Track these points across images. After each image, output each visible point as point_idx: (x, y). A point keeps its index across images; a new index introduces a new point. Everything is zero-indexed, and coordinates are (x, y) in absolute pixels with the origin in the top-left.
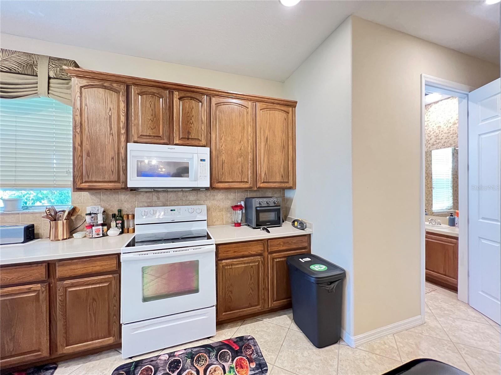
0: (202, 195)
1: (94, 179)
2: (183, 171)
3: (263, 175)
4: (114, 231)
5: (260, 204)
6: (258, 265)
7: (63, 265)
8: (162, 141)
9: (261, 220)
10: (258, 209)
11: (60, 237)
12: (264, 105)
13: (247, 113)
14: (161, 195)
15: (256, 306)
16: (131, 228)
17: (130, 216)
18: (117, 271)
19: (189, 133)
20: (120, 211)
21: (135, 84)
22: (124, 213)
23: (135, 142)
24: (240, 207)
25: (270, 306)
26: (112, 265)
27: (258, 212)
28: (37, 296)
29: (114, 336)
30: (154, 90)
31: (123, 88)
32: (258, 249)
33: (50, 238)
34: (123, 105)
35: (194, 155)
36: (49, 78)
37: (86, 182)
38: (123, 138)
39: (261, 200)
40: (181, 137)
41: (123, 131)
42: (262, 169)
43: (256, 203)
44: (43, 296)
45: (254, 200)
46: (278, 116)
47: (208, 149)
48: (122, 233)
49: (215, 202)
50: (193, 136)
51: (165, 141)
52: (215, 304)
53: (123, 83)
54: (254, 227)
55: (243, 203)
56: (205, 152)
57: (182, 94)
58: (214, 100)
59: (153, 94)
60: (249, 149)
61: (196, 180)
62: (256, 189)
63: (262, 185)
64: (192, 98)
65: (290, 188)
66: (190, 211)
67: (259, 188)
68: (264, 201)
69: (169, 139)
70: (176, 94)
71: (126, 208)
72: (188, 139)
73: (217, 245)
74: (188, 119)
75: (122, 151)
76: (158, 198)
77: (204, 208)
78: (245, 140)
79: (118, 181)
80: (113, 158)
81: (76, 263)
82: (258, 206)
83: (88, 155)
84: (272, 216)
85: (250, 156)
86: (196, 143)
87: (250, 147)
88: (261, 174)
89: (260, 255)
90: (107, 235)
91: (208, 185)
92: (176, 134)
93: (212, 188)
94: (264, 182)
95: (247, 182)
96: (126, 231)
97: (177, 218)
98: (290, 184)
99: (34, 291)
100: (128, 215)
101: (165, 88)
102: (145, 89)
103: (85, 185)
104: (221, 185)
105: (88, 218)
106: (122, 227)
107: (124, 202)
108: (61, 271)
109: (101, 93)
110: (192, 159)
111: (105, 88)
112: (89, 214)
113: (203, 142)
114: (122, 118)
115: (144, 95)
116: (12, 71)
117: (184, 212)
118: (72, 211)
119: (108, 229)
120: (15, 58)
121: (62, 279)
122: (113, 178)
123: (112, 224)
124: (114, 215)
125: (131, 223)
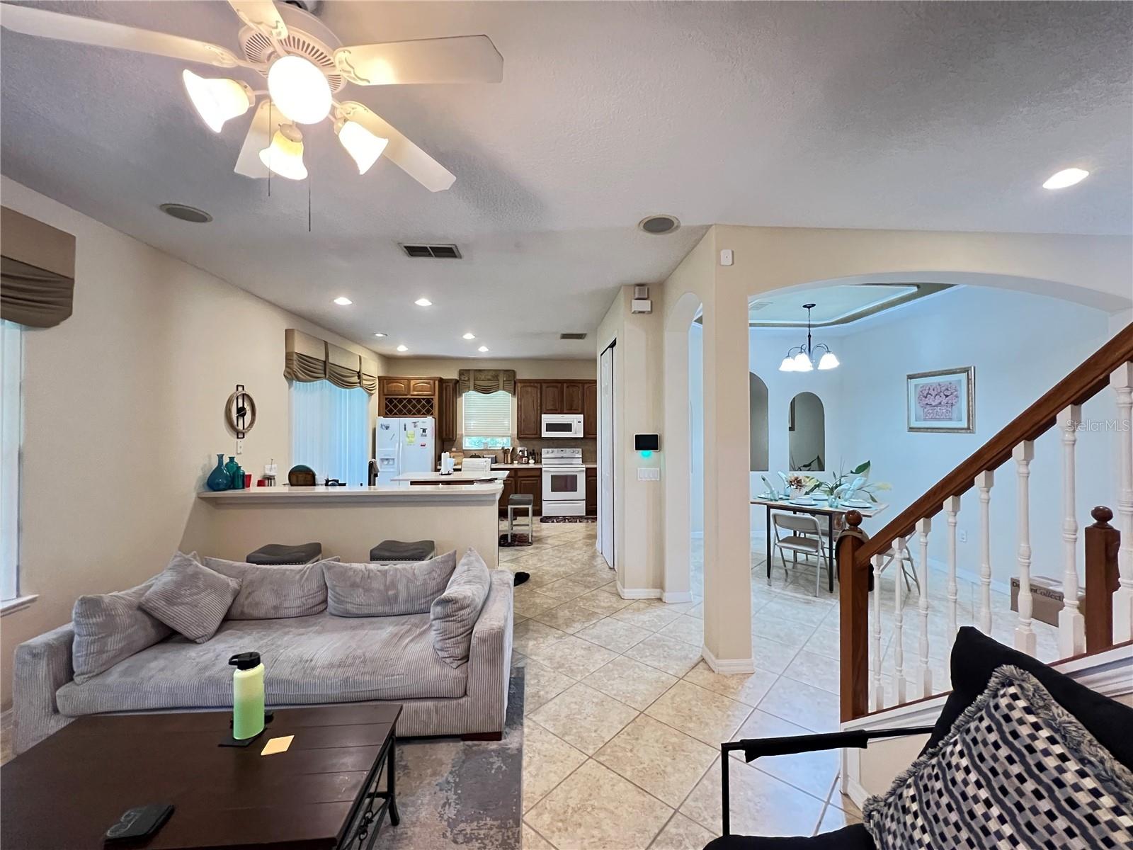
0: (579, 442)
1: (526, 433)
2: (567, 427)
4: (532, 461)
7: (520, 471)
8: (557, 412)
11: (509, 463)
14: (555, 441)
16: (539, 460)
18: (541, 476)
19: (571, 406)
20: (533, 450)
21: (545, 383)
22: (535, 451)
23: (544, 413)
26: (538, 474)
29: (539, 506)
30: (554, 384)
31: (539, 385)
33: (504, 462)
34: (539, 395)
35: (575, 419)
36: (504, 381)
37: (522, 434)
38: (539, 412)
40: (568, 409)
41: (539, 408)
44: (513, 483)
47: (582, 416)
48: (535, 463)
49: (587, 447)
50: (574, 407)
51: (559, 411)
52: (585, 498)
53: (539, 383)
56: (580, 417)
57: (568, 385)
58: (586, 386)
59: (553, 387)
61: (576, 433)
64: (573, 386)
66: (572, 452)
69: (561, 410)
70: (565, 385)
71: (537, 449)
73: (586, 468)
74: (571, 398)
75: (539, 419)
76: (553, 443)
77: (580, 450)
79: (536, 434)
80: (535, 422)
81: (525, 471)
83: (524, 421)
86: (575, 411)
91: (582, 436)
92: (565, 409)
93: (585, 438)
97: (565, 455)
99: (510, 481)
100: (538, 453)
101: (559, 382)
102: (549, 385)
103: (522, 436)
104: (590, 436)
105: (521, 453)
106: (535, 460)
107: (534, 445)
108: (520, 474)
109: (529, 389)
110: (574, 422)
111: (531, 386)
112: (520, 451)
113: (580, 411)
114: (539, 401)
115: (550, 387)
116: (489, 380)
117: (568, 452)
118: (513, 449)
119: (529, 460)
120: (491, 373)
121: (520, 477)
122: (535, 432)
123: (530, 457)
124: (530, 453)
125: (539, 458)
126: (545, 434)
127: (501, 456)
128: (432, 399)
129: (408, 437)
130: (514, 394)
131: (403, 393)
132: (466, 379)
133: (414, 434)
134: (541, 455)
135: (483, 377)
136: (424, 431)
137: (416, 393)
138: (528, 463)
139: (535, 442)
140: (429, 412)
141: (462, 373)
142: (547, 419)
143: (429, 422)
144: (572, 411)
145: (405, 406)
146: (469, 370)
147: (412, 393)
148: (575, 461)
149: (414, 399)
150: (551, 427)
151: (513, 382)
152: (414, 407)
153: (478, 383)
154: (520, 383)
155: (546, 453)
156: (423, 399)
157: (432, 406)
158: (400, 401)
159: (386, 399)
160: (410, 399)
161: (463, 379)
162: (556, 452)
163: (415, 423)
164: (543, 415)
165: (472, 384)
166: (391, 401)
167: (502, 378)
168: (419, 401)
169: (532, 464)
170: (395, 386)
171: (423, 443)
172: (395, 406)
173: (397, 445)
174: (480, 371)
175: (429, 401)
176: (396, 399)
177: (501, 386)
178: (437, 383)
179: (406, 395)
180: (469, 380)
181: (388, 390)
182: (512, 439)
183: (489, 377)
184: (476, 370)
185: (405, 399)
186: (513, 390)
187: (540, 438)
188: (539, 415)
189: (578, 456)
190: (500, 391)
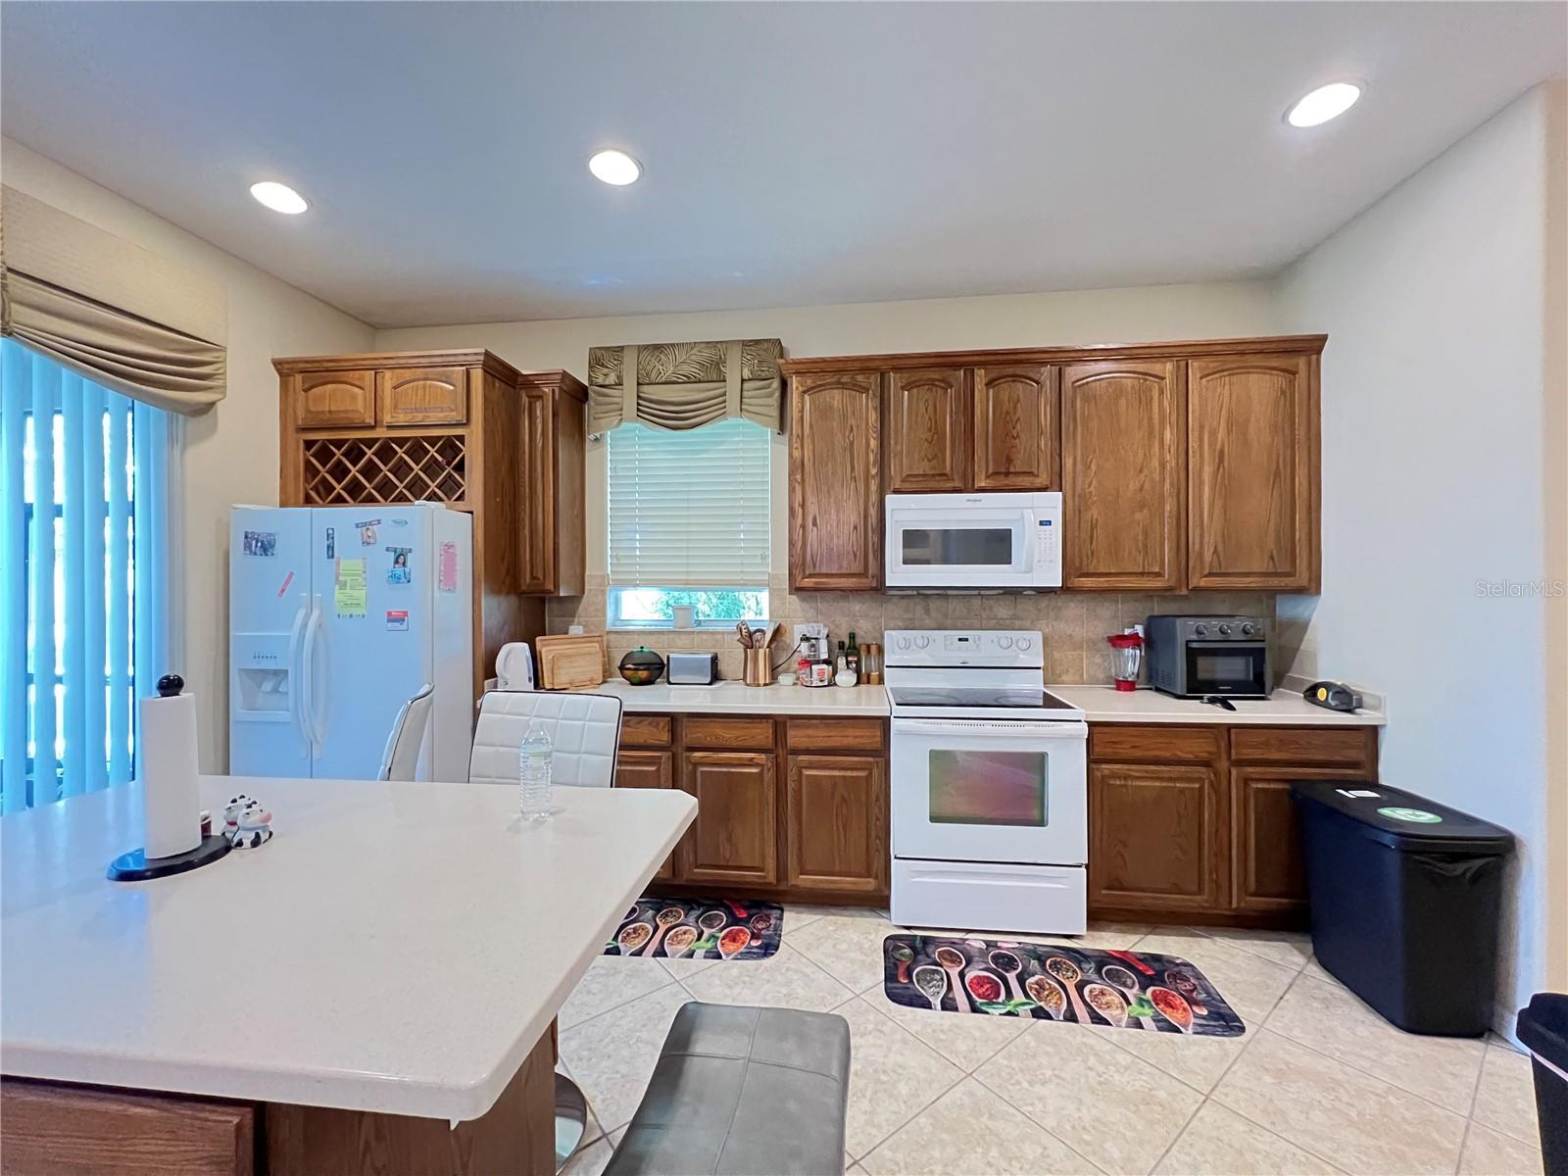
0: (1026, 607)
1: (824, 571)
2: (995, 545)
3: (1208, 556)
4: (846, 677)
5: (1199, 633)
6: (1201, 790)
7: (798, 726)
8: (950, 485)
9: (1202, 675)
10: (1194, 645)
11: (762, 682)
12: (1212, 364)
13: (1161, 392)
14: (933, 605)
15: (1195, 894)
16: (875, 674)
17: (874, 649)
18: (882, 752)
19: (1009, 461)
20: (852, 636)
21: (896, 369)
22: (859, 641)
23: (896, 492)
24: (1134, 641)
25: (1234, 905)
26: (868, 738)
27: (1192, 655)
28: (761, 774)
29: (876, 878)
30: (935, 375)
31: (873, 380)
32: (1200, 748)
33: (745, 679)
34: (873, 416)
35: (1025, 511)
36: (743, 381)
37: (811, 576)
38: (874, 486)
39: (1202, 622)
40: (991, 471)
41: (874, 471)
42: (1206, 540)
43: (1185, 631)
44: (769, 776)
45: (1179, 621)
46: (1260, 388)
47: (1059, 497)
48: (858, 682)
49: (1061, 625)
50: (1018, 465)
51: (957, 484)
52: (1085, 861)
53: (876, 370)
54: (1179, 693)
55: (1139, 630)
56: (1051, 504)
57: (994, 373)
58: (1073, 372)
59: (932, 383)
60: (1167, 486)
61: (1029, 570)
62: (1184, 592)
63: (1203, 583)
64: (1016, 377)
65: (1300, 591)
66: (1004, 643)
67: (1196, 590)
68: (1212, 628)
69: (964, 478)
70: (981, 375)
71: (865, 630)
72: (1007, 474)
74: (1006, 427)
75: (873, 512)
76: (927, 611)
77: (1037, 637)
78: (1156, 463)
79: (864, 574)
80: (855, 528)
81: (816, 727)
82: (1194, 637)
83: (815, 524)
84: (1235, 669)
85: (1170, 506)
86: (1026, 481)
87: (1168, 481)
88: (1201, 555)
89: (1206, 764)
90: (835, 684)
91: (1057, 583)
92: (980, 469)
93: (1065, 589)
94: (1210, 575)
95: (1159, 575)
96: (864, 678)
97: (976, 658)
98: (1302, 578)
99: (757, 765)
100: (868, 647)
101: (956, 366)
102: (917, 376)
103: (808, 582)
104: (1088, 582)
105: (804, 647)
106: (858, 671)
107: (858, 618)
108: (795, 737)
109: (836, 398)
110: (1023, 520)
111: (843, 386)
112: (805, 639)
113: (1043, 479)
114: (873, 443)
115: (919, 382)
116: (691, 380)
117: (985, 644)
118: (777, 632)
119: (835, 672)
120: (696, 355)
121: (796, 752)
122: (857, 567)
123: (841, 662)
124: (841, 645)
125: (873, 663)
126: (899, 574)
127: (733, 658)
128: (461, 439)
129: (343, 586)
130: (782, 428)
131: (357, 419)
132: (612, 379)
133: (365, 573)
134: (880, 650)
135: (669, 372)
136: (400, 557)
137: (402, 418)
138: (830, 690)
139: (857, 606)
140: (451, 490)
141: (597, 356)
142: (907, 512)
143: (419, 523)
144: (1008, 478)
145: (370, 471)
146: (622, 348)
147: (389, 419)
149: (401, 442)
150: (924, 546)
151: (776, 384)
152: (401, 470)
153: (650, 391)
154: (801, 374)
155: (900, 647)
156: (433, 441)
157: (460, 468)
158: (355, 453)
159: (309, 444)
160: (384, 441)
161: (600, 381)
162: (941, 645)
163: (370, 525)
164: (891, 500)
165: (630, 400)
166: (324, 454)
167: (734, 372)
168: (417, 449)
169: (846, 698)
170: (334, 395)
171: (396, 609)
172: (340, 472)
173: (301, 613)
174: (658, 348)
175: (451, 448)
176: (339, 444)
177: (733, 397)
178: (477, 374)
179: (372, 428)
180: (621, 383)
181: (308, 411)
182: (774, 595)
183: (686, 369)
184: (646, 347)
185: (370, 443)
186: (776, 413)
187: (879, 589)
188: (874, 498)
189: (1024, 660)
190: (731, 421)
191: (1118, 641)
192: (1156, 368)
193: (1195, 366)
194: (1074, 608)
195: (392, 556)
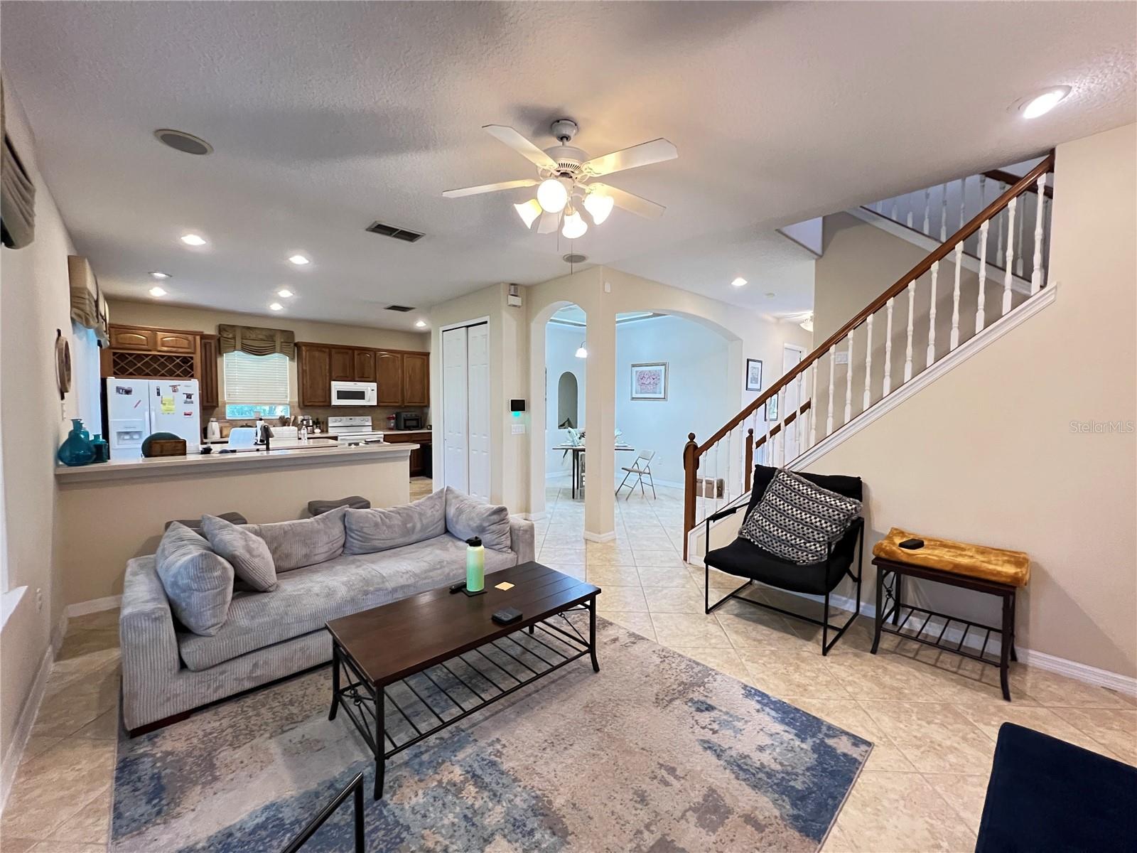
0: (371, 411)
1: (311, 401)
2: (361, 395)
3: (408, 398)
4: (317, 430)
5: (406, 416)
8: (348, 379)
9: (407, 425)
10: (405, 418)
12: (409, 356)
13: (398, 361)
14: (347, 410)
16: (325, 430)
17: (325, 422)
19: (363, 374)
20: (317, 419)
21: (334, 348)
22: (320, 420)
23: (334, 380)
24: (393, 418)
27: (405, 420)
30: (344, 351)
31: (327, 350)
34: (327, 360)
35: (368, 387)
36: (280, 342)
38: (328, 378)
39: (407, 413)
40: (359, 376)
41: (328, 374)
42: (408, 394)
43: (403, 415)
45: (402, 413)
46: (418, 362)
47: (376, 384)
49: (378, 415)
50: (366, 375)
53: (328, 347)
54: (402, 429)
55: (394, 416)
56: (374, 385)
57: (359, 352)
58: (378, 354)
59: (343, 353)
60: (399, 382)
61: (369, 401)
62: (403, 407)
63: (407, 404)
64: (365, 354)
65: (426, 406)
66: (361, 420)
67: (406, 406)
68: (409, 414)
69: (352, 378)
70: (356, 352)
71: (324, 417)
72: (363, 377)
73: (385, 435)
74: (362, 365)
75: (328, 386)
76: (340, 412)
77: (370, 418)
78: (397, 377)
79: (324, 402)
80: (323, 389)
84: (414, 423)
85: (400, 387)
86: (367, 379)
91: (376, 404)
92: (356, 376)
93: (377, 406)
94: (409, 403)
95: (398, 403)
96: (322, 431)
97: (354, 424)
98: (426, 404)
101: (350, 349)
102: (338, 350)
103: (305, 404)
104: (383, 404)
106: (319, 429)
107: (320, 414)
109: (317, 354)
110: (367, 389)
111: (318, 351)
113: (371, 379)
114: (327, 367)
115: (339, 353)
116: (262, 340)
117: (357, 420)
118: (295, 418)
119: (313, 429)
120: (263, 332)
122: (321, 399)
123: (315, 426)
124: (315, 422)
125: (325, 427)
126: (335, 401)
128: (191, 357)
129: (165, 404)
130: (294, 358)
131: (144, 347)
132: (230, 336)
133: (173, 400)
134: (327, 423)
135: (253, 336)
136: (189, 396)
137: (165, 349)
138: (314, 433)
139: (320, 411)
140: (188, 374)
141: (221, 328)
142: (338, 386)
143: (193, 386)
145: (147, 365)
146: (233, 326)
147: (159, 349)
148: (364, 429)
149: (163, 356)
150: (342, 395)
151: (292, 345)
152: (163, 366)
153: (246, 342)
154: (305, 346)
155: (332, 422)
156: (178, 357)
157: (191, 367)
158: (139, 357)
159: (114, 354)
160: (155, 356)
161: (224, 336)
162: (345, 420)
163: (174, 386)
164: (333, 383)
165: (239, 345)
166: (122, 357)
167: (279, 340)
168: (170, 359)
169: (318, 433)
170: (131, 337)
171: (187, 412)
172: (131, 364)
173: (146, 414)
174: (249, 328)
175: (186, 360)
176: (131, 355)
177: (278, 348)
178: (198, 338)
179: (150, 351)
180: (234, 338)
181: (118, 342)
182: (292, 407)
183: (260, 337)
184: (245, 327)
185: (147, 356)
186: (292, 352)
187: (328, 406)
188: (328, 381)
189: (367, 424)
190: (276, 355)
191: (389, 419)
192: (397, 355)
193: (405, 355)
194: (378, 411)
195: (185, 396)
